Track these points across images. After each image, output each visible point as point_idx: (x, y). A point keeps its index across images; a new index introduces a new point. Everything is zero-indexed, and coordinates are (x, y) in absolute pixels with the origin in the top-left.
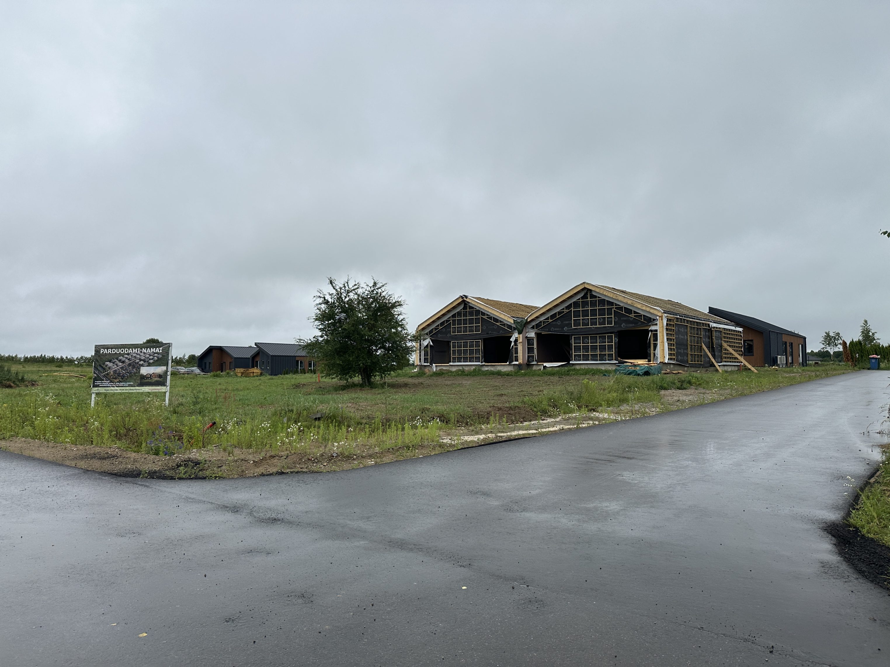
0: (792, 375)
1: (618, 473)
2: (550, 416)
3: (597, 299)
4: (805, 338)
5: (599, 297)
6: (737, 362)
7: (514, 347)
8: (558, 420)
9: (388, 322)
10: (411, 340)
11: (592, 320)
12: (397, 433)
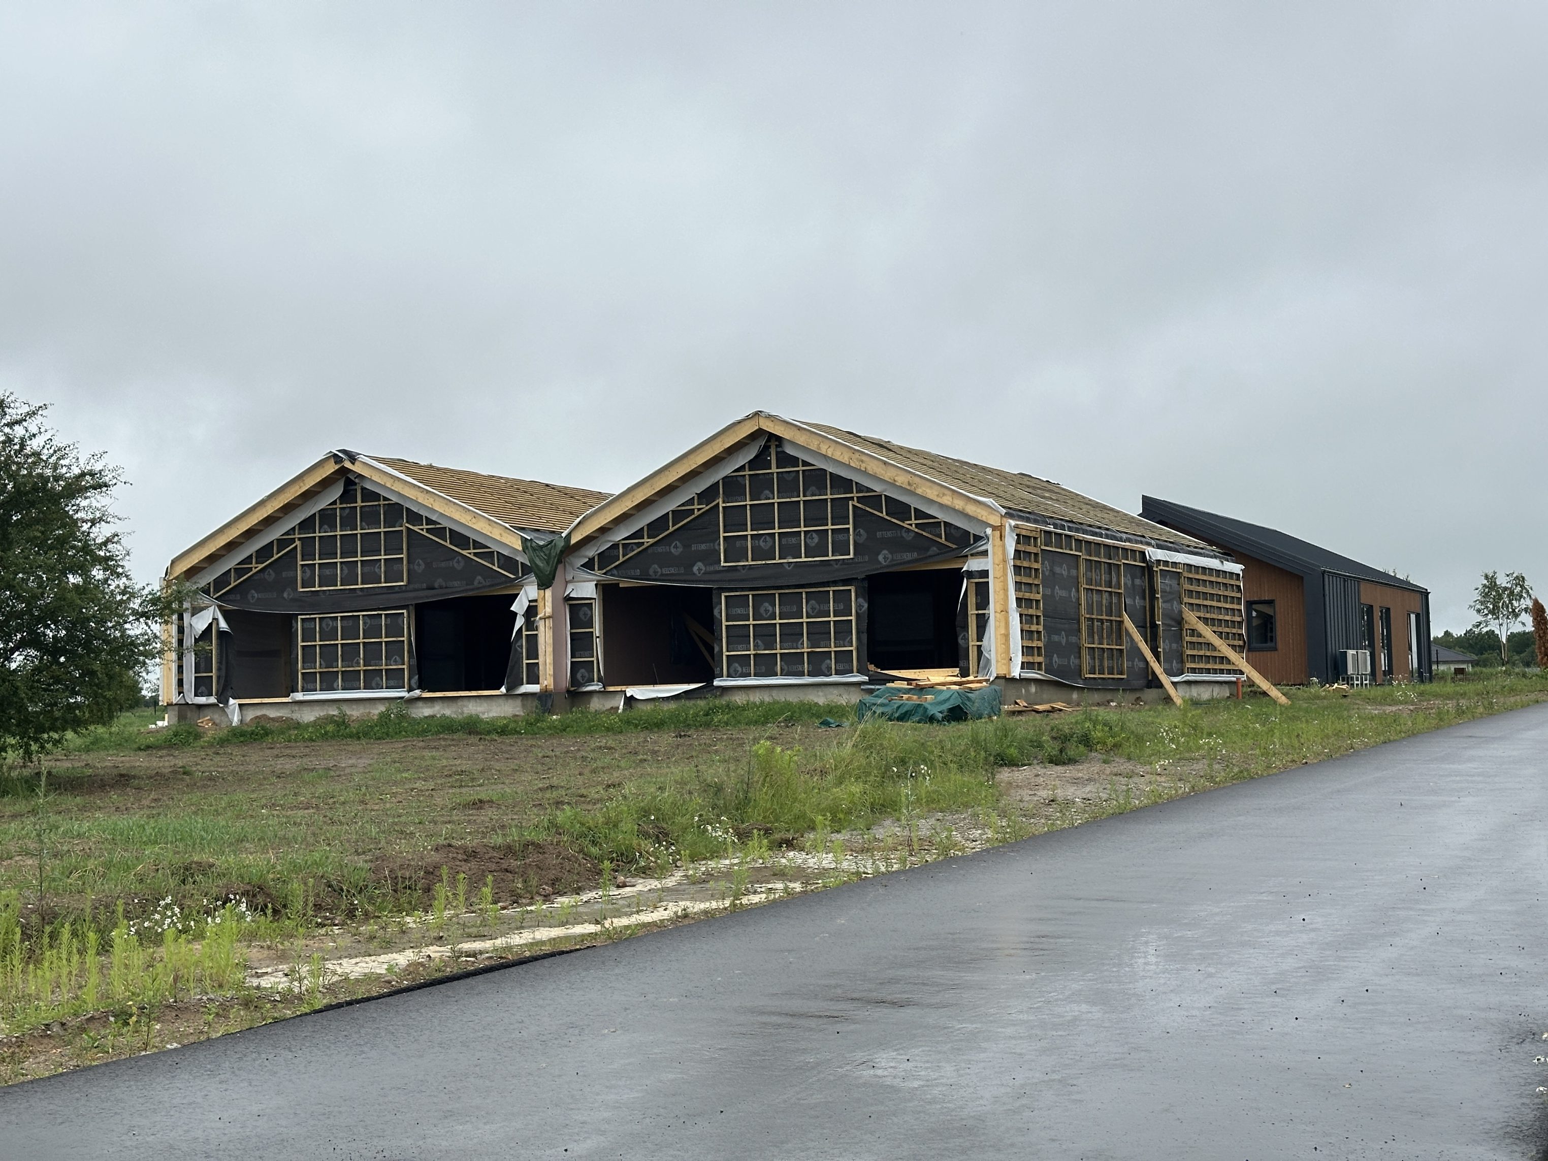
0: (1389, 709)
1: (860, 1056)
2: (645, 872)
3: (801, 468)
4: (1425, 594)
5: (805, 463)
6: (1229, 672)
7: (524, 633)
8: (670, 882)
9: (51, 547)
10: (145, 615)
11: (784, 541)
12: (83, 963)
